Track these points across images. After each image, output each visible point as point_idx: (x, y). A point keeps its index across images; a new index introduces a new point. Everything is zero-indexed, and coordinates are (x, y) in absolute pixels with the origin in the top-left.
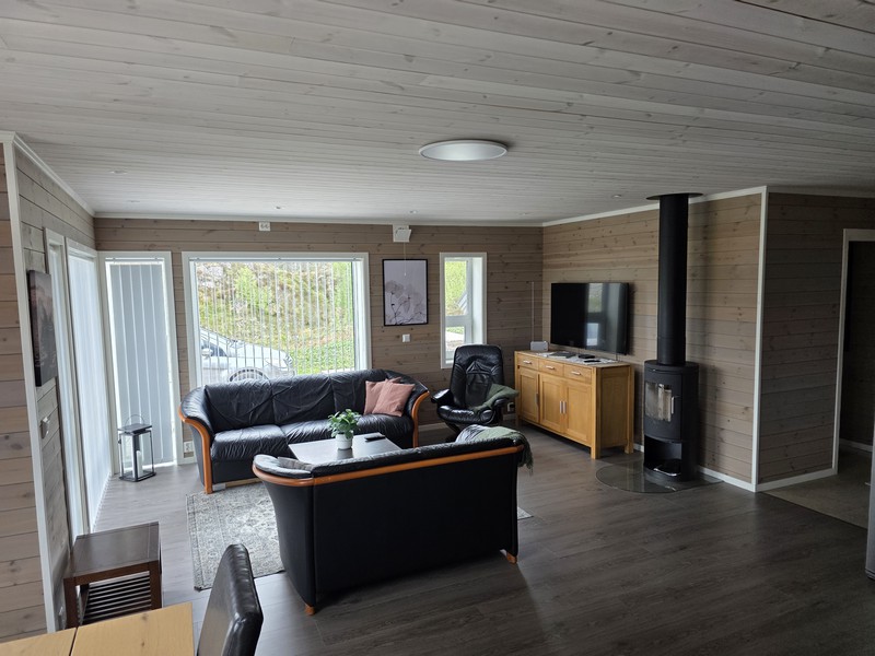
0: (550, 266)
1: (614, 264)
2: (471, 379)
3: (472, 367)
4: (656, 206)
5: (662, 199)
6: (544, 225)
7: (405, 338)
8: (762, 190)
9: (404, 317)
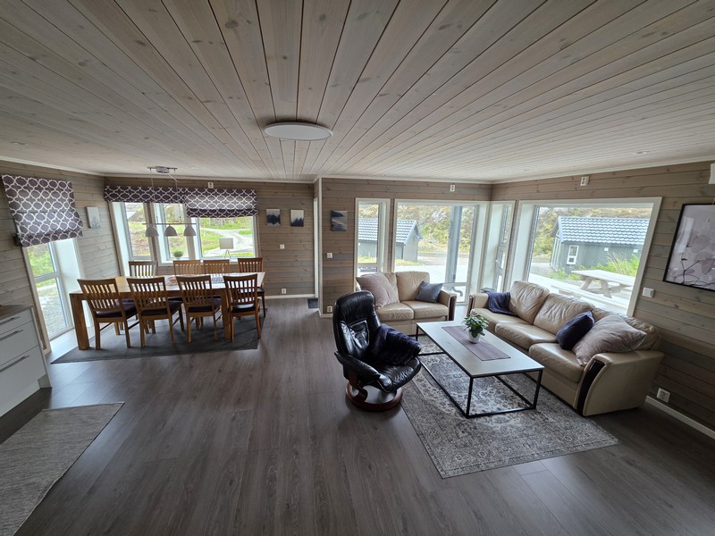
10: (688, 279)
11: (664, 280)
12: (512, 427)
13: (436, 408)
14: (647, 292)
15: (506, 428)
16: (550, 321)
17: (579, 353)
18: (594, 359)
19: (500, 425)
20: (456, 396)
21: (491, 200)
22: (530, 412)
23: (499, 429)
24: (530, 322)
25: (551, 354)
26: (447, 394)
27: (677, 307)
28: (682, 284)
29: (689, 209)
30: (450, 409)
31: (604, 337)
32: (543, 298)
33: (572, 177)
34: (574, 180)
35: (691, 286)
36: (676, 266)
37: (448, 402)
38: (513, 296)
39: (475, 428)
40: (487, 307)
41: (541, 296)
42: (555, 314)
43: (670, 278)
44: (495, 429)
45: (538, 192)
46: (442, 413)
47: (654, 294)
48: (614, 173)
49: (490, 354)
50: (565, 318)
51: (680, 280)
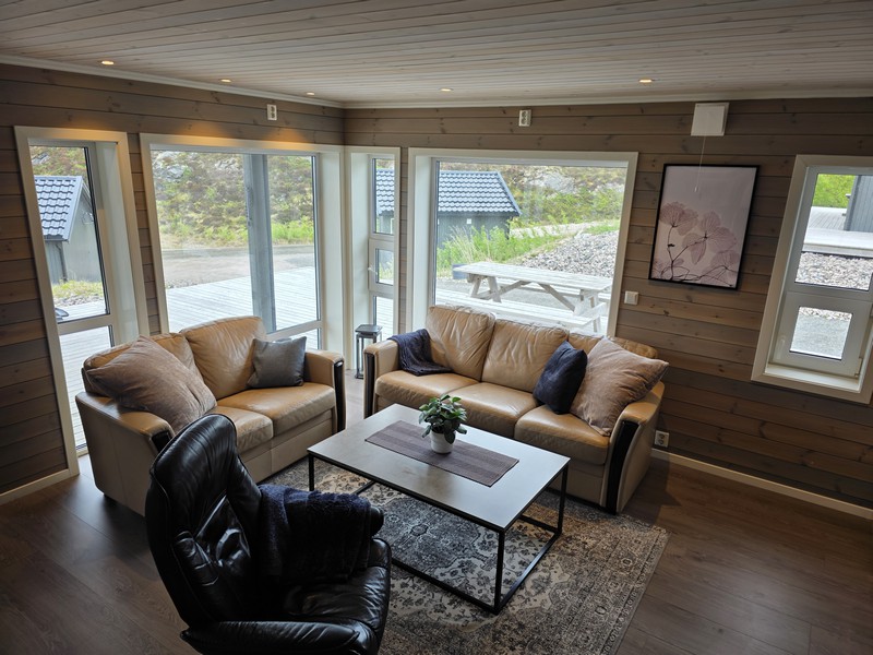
10: (678, 273)
11: (650, 278)
12: (561, 587)
13: (436, 625)
14: (630, 297)
15: (556, 596)
16: (511, 368)
17: (589, 416)
18: (622, 421)
19: (545, 596)
20: (448, 576)
21: (344, 144)
22: (560, 543)
23: (549, 604)
24: (477, 377)
25: (545, 428)
26: (433, 582)
27: (667, 313)
28: (671, 281)
29: (671, 170)
30: (458, 611)
31: (619, 381)
32: (489, 331)
33: (504, 110)
34: (507, 114)
35: (681, 282)
36: (662, 255)
37: (446, 600)
38: (435, 336)
39: (521, 626)
40: (399, 366)
41: (486, 327)
42: (517, 355)
43: (656, 274)
44: (546, 608)
45: (444, 132)
46: (454, 632)
47: (640, 298)
48: (569, 108)
49: (488, 467)
50: (534, 359)
51: (667, 276)
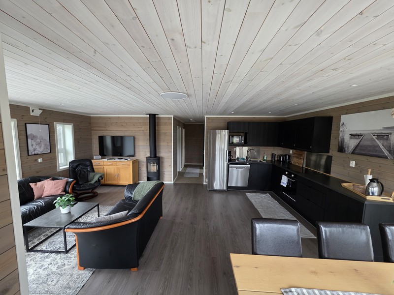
0: (95, 130)
1: (126, 131)
2: (79, 173)
3: (79, 168)
4: (148, 116)
5: (149, 114)
6: (91, 116)
7: (40, 160)
8: (172, 116)
9: (39, 150)
